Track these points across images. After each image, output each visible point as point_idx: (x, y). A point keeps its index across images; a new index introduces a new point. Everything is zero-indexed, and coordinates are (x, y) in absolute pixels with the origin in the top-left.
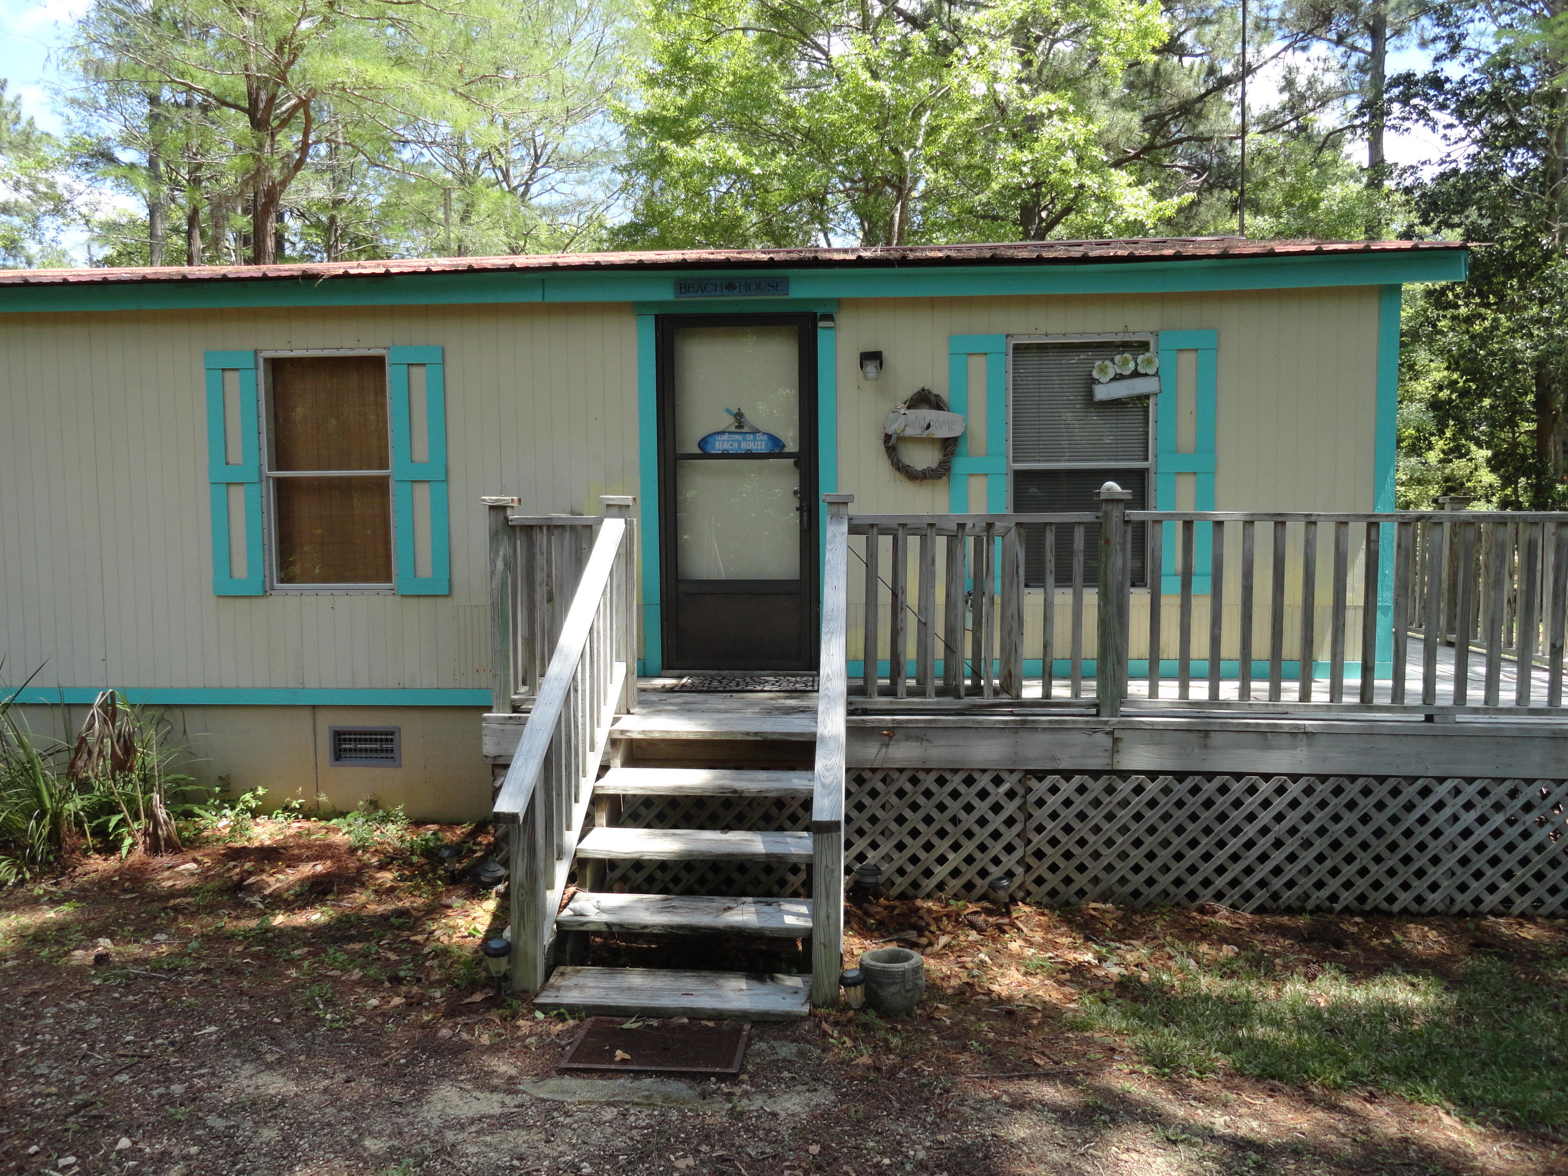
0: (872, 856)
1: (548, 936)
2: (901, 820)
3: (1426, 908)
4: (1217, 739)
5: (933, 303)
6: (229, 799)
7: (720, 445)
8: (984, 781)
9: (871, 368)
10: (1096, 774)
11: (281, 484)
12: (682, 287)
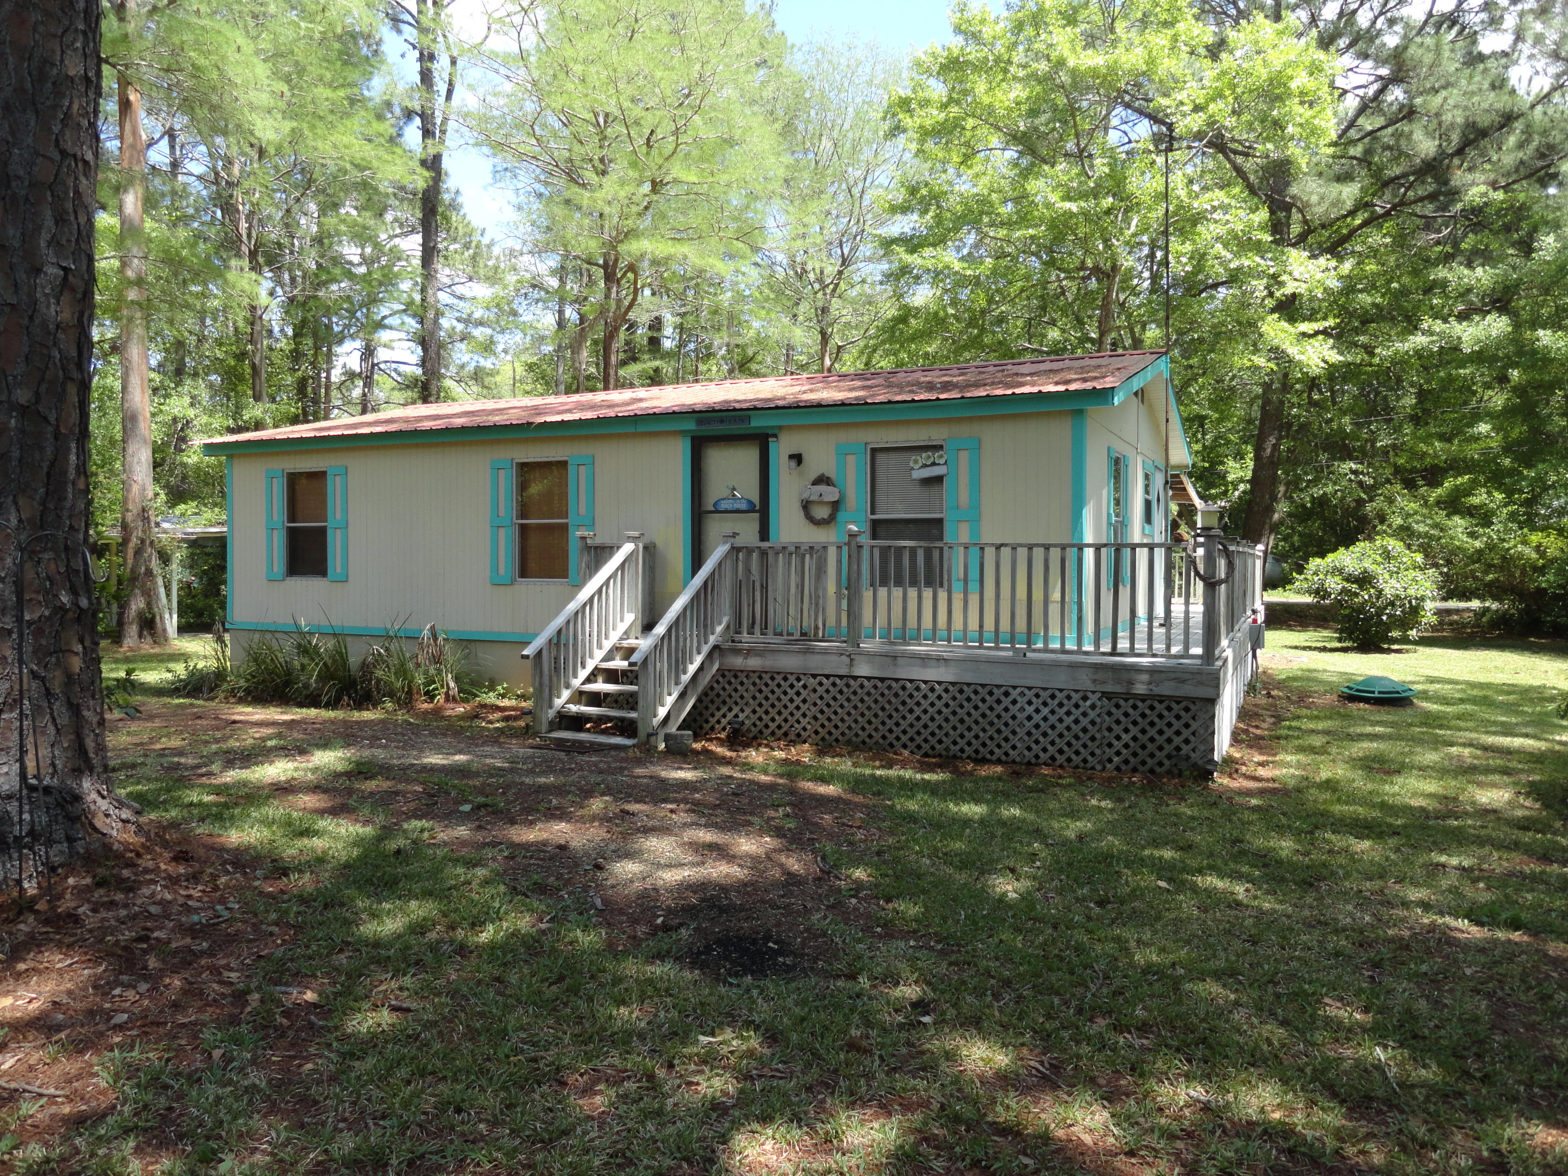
0: (742, 716)
1: (551, 713)
2: (754, 698)
3: (1010, 759)
4: (900, 661)
5: (828, 426)
6: (492, 688)
7: (724, 506)
8: (792, 679)
9: (793, 463)
10: (841, 677)
11: (523, 528)
12: (700, 422)
